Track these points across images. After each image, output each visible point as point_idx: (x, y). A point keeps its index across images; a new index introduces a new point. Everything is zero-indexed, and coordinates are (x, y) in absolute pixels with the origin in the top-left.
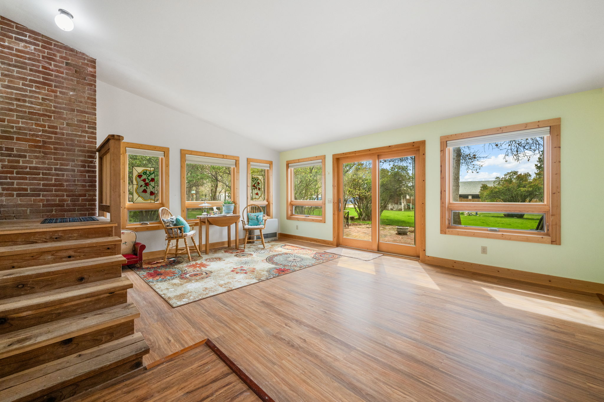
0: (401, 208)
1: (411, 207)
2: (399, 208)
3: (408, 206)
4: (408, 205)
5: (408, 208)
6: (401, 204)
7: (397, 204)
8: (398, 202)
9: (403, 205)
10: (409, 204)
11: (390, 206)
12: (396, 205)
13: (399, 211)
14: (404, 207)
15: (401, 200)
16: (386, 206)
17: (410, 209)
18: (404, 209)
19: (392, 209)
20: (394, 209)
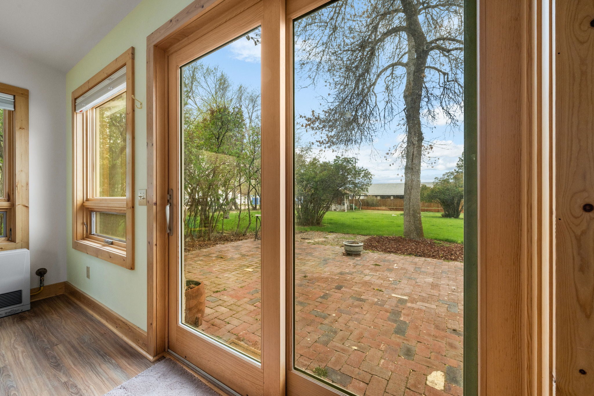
0: (345, 208)
1: (354, 208)
2: (342, 209)
3: (350, 207)
4: (350, 205)
5: (350, 208)
6: (344, 205)
7: (340, 204)
8: (341, 203)
9: (346, 205)
10: (352, 204)
11: (333, 207)
12: (339, 206)
13: (342, 211)
14: (347, 207)
15: (344, 200)
16: (329, 207)
17: (352, 209)
18: (347, 209)
19: (335, 210)
20: (337, 210)
